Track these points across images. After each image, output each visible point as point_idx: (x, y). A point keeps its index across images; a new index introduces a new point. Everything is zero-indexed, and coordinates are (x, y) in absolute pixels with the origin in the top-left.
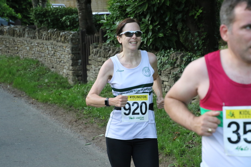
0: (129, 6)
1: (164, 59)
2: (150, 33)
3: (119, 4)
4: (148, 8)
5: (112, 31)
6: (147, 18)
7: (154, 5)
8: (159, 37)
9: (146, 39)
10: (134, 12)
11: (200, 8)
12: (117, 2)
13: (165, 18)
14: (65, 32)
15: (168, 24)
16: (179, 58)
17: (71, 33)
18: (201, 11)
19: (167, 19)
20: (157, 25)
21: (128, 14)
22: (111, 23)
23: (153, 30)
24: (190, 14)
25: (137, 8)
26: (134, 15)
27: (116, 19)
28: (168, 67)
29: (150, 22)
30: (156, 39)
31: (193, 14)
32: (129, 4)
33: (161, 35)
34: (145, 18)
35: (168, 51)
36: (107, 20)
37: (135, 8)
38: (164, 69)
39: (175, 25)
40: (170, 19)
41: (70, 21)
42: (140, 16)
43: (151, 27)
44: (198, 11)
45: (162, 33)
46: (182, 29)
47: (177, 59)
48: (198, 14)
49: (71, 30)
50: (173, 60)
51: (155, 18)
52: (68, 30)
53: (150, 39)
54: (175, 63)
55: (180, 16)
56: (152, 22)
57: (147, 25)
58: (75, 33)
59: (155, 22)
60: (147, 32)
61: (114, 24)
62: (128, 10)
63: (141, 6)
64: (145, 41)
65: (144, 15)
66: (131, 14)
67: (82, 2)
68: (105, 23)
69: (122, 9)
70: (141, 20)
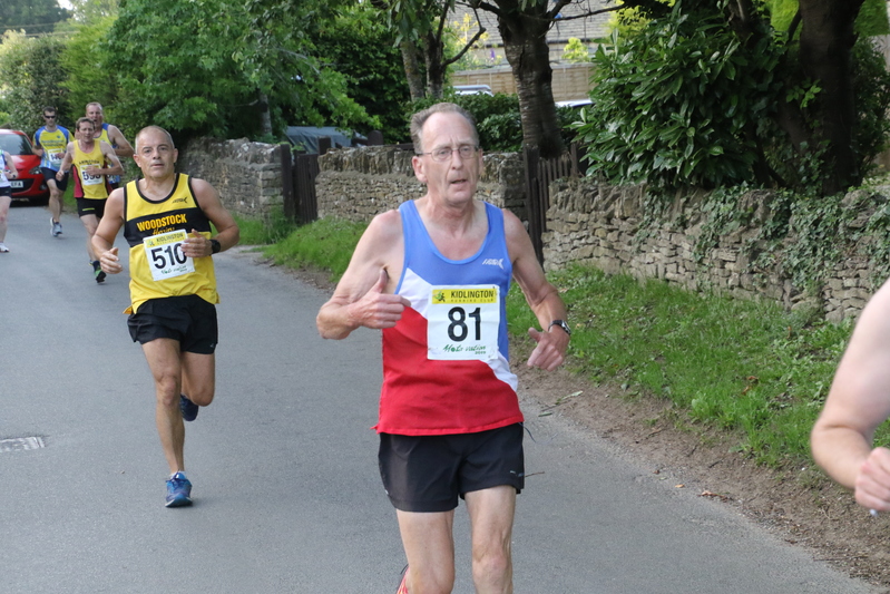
0: (638, 84)
1: (725, 209)
2: (691, 148)
3: (614, 81)
4: (684, 88)
5: (598, 146)
6: (683, 112)
7: (698, 81)
8: (712, 157)
9: (680, 162)
10: (651, 98)
11: (812, 83)
12: (610, 77)
13: (727, 110)
14: (490, 155)
15: (734, 123)
16: (760, 203)
17: (504, 157)
18: (815, 89)
19: (731, 112)
20: (706, 128)
21: (635, 104)
22: (598, 127)
23: (697, 141)
24: (789, 99)
25: (656, 89)
26: (649, 105)
27: (608, 119)
28: (734, 225)
29: (689, 121)
30: (705, 161)
31: (797, 96)
32: (638, 79)
33: (717, 150)
34: (678, 111)
35: (735, 188)
36: (587, 121)
37: (653, 88)
38: (724, 233)
39: (751, 126)
40: (738, 111)
41: (500, 129)
42: (664, 107)
43: (692, 133)
44: (807, 90)
45: (721, 145)
46: (771, 134)
47: (756, 207)
48: (809, 96)
49: (504, 148)
50: (746, 209)
51: (702, 110)
52: (496, 149)
53: (690, 161)
54: (751, 216)
55: (762, 103)
56: (696, 120)
57: (682, 128)
58: (513, 157)
59: (703, 120)
60: (682, 144)
61: (603, 127)
62: (637, 94)
63: (666, 83)
64: (679, 167)
65: (674, 104)
66: (643, 104)
67: (529, 80)
68: (583, 129)
69: (622, 92)
70: (667, 117)
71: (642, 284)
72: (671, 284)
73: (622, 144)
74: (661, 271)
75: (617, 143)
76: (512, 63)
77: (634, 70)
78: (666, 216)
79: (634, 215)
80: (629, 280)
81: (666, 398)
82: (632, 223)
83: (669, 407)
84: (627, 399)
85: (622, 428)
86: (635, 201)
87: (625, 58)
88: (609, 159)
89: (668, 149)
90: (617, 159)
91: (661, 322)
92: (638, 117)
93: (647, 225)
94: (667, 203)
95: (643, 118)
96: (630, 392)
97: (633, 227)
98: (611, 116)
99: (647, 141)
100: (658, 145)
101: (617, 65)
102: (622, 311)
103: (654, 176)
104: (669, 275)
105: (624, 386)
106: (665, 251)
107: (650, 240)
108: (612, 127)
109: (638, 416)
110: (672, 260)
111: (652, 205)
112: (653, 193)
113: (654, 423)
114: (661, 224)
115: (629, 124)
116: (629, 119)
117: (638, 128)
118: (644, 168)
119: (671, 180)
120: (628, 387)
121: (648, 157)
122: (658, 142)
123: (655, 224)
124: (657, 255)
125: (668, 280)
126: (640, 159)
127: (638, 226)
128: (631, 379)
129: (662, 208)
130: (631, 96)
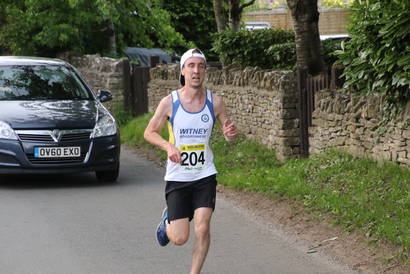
0: (384, 25)
3: (366, 23)
5: (353, 68)
10: (392, 35)
12: (364, 20)
14: (273, 72)
17: (283, 74)
21: (381, 39)
22: (353, 54)
25: (397, 30)
26: (391, 40)
27: (361, 49)
32: (384, 22)
36: (346, 50)
37: (395, 28)
41: (280, 54)
42: (402, 41)
49: (282, 67)
52: (277, 68)
58: (290, 74)
61: (357, 56)
62: (382, 32)
63: (403, 25)
66: (386, 39)
67: (303, 20)
68: (342, 55)
69: (372, 30)
70: (403, 49)
71: (380, 165)
72: (401, 165)
73: (371, 67)
74: (394, 156)
75: (367, 66)
76: (291, 8)
77: (381, 15)
78: (398, 118)
79: (376, 117)
80: (371, 162)
81: (399, 244)
82: (374, 122)
83: (401, 250)
84: (370, 243)
85: (366, 263)
86: (377, 107)
87: (374, 7)
88: (360, 77)
89: (404, 71)
90: (366, 77)
91: (394, 191)
92: (383, 48)
93: (385, 124)
94: (400, 109)
95: (386, 49)
96: (372, 239)
97: (375, 125)
98: (363, 47)
99: (388, 65)
100: (396, 68)
101: (369, 12)
102: (366, 183)
103: (392, 89)
104: (400, 159)
105: (367, 235)
106: (397, 142)
107: (387, 135)
108: (363, 55)
109: (378, 256)
110: (403, 148)
111: (389, 110)
112: (390, 101)
113: (389, 261)
114: (395, 123)
115: (376, 53)
116: (375, 50)
117: (382, 56)
118: (385, 84)
119: (403, 93)
120: (370, 235)
121: (388, 76)
122: (396, 66)
123: (391, 123)
124: (392, 145)
125: (399, 163)
126: (382, 78)
127: (378, 124)
128: (373, 230)
129: (396, 112)
130: (378, 34)
